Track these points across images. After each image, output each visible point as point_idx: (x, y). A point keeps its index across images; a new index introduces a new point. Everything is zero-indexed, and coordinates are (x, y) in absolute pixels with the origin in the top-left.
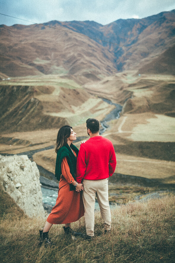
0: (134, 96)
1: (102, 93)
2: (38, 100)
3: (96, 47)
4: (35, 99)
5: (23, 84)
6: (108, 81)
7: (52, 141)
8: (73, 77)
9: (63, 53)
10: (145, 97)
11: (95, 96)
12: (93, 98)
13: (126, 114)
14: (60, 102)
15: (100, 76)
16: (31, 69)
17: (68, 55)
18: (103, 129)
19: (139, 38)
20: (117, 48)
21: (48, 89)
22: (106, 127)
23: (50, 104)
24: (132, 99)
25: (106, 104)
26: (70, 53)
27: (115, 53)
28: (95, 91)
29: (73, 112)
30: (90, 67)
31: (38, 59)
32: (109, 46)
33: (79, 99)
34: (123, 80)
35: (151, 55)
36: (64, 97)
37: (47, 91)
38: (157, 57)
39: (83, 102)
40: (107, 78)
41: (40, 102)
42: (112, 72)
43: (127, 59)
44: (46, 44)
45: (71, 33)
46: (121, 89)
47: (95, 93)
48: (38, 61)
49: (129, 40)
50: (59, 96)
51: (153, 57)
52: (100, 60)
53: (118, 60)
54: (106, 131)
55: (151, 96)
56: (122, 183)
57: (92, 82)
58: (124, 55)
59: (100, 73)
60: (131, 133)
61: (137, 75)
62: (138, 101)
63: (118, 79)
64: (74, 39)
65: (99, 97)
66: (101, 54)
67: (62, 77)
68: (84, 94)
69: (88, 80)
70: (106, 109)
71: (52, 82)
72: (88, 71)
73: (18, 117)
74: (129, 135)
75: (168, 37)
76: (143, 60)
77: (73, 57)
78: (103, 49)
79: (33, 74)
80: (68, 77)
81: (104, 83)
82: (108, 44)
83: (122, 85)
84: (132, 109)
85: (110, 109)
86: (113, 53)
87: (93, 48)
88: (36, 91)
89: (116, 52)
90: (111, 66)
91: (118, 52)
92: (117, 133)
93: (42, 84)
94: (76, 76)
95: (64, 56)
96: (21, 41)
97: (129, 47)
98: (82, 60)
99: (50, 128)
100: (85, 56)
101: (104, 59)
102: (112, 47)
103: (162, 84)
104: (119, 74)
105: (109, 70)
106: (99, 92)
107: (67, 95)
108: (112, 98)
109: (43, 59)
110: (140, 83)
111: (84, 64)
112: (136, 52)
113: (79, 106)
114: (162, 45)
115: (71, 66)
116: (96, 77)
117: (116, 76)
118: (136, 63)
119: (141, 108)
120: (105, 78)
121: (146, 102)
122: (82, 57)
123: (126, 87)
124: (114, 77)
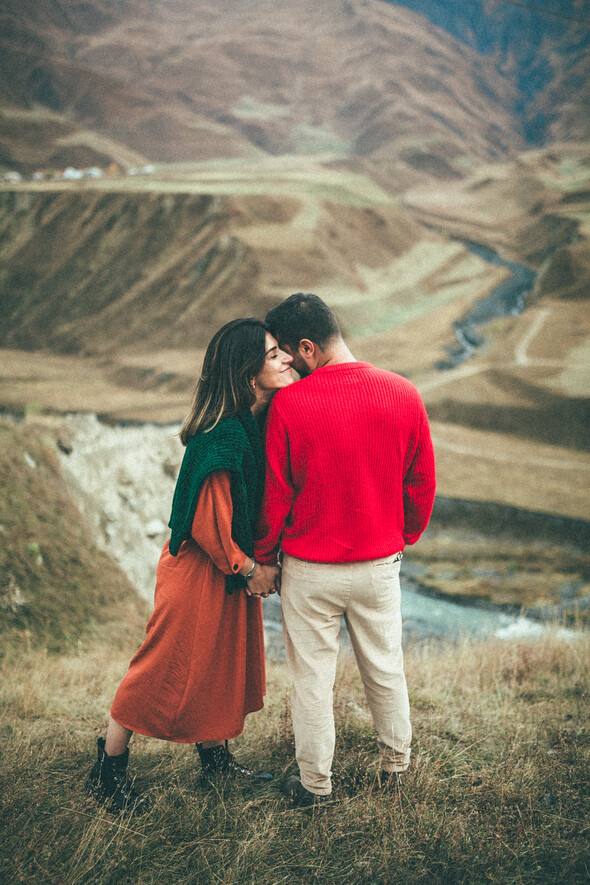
0: (581, 237)
1: (467, 223)
2: (244, 244)
3: (455, 57)
4: (235, 240)
5: (197, 189)
6: (487, 182)
8: (368, 163)
9: (337, 78)
11: (440, 233)
12: (433, 240)
13: (546, 301)
14: (315, 253)
15: (461, 163)
16: (223, 137)
17: (353, 89)
20: (531, 59)
21: (277, 206)
23: (283, 258)
24: (575, 248)
25: (476, 265)
26: (358, 78)
27: (522, 79)
28: (442, 218)
29: (362, 287)
30: (428, 130)
31: (247, 100)
32: (498, 54)
33: (384, 242)
34: (545, 177)
36: (333, 236)
37: (276, 212)
39: (399, 257)
40: (484, 171)
41: (249, 250)
42: (505, 149)
43: (563, 102)
44: (275, 45)
45: (366, 5)
46: (536, 210)
47: (442, 223)
48: (248, 108)
50: (316, 233)
52: (467, 104)
53: (529, 106)
54: (472, 356)
56: (518, 536)
57: (432, 182)
58: (555, 84)
59: (463, 153)
63: (527, 175)
64: (375, 26)
65: (455, 238)
66: (470, 80)
67: (328, 166)
68: (404, 227)
69: (418, 174)
70: (477, 283)
71: (295, 181)
72: (419, 143)
73: (177, 300)
74: (554, 373)
77: (371, 94)
79: (226, 153)
80: (350, 165)
81: (477, 187)
82: (497, 45)
83: (540, 196)
84: (573, 282)
85: (489, 283)
86: (514, 79)
87: (439, 61)
88: (238, 214)
89: (527, 72)
90: (504, 128)
91: (535, 72)
92: (510, 365)
93: (258, 189)
94: (376, 162)
95: (336, 90)
96: (191, 38)
97: (574, 55)
98: (400, 106)
100: (411, 90)
101: (481, 100)
102: (510, 56)
104: (531, 156)
105: (497, 143)
106: (454, 219)
107: (341, 229)
108: (499, 243)
109: (266, 100)
111: (408, 118)
113: (382, 266)
115: (360, 126)
116: (447, 167)
117: (519, 165)
120: (479, 170)
122: (402, 92)
123: (552, 205)
124: (514, 165)
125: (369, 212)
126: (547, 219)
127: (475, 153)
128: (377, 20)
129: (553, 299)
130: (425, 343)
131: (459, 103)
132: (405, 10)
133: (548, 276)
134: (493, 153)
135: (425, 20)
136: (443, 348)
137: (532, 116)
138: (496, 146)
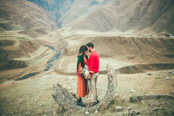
0: (68, 45)
1: (49, 43)
2: (4, 50)
3: (44, 12)
4: (2, 49)
6: (52, 35)
7: (16, 76)
8: (28, 32)
9: (20, 15)
10: (75, 45)
11: (44, 45)
12: (43, 47)
13: (63, 57)
14: (20, 51)
15: (46, 31)
17: (24, 17)
18: (50, 67)
19: (71, 6)
20: (58, 12)
21: (11, 42)
22: (51, 65)
23: (13, 52)
24: (68, 47)
25: (51, 51)
26: (25, 15)
27: (56, 16)
28: (44, 42)
29: (29, 57)
30: (40, 25)
32: (52, 11)
33: (33, 48)
34: (62, 34)
36: (23, 47)
38: (83, 19)
39: (36, 50)
43: (64, 20)
44: (6, 8)
45: (25, 2)
46: (61, 40)
47: (44, 43)
48: (2, 21)
49: (65, 7)
50: (19, 47)
51: (80, 19)
52: (46, 20)
53: (58, 21)
54: (51, 68)
55: (79, 45)
57: (42, 35)
58: (62, 17)
59: (47, 29)
60: (67, 68)
61: (71, 30)
62: (71, 48)
63: (59, 34)
64: (28, 6)
65: (46, 46)
66: (47, 16)
68: (36, 44)
69: (39, 34)
70: (51, 54)
71: (13, 36)
72: (38, 28)
74: (65, 69)
75: (89, 6)
76: (75, 20)
77: (28, 18)
78: (48, 13)
80: (25, 33)
81: (50, 36)
83: (61, 37)
84: (67, 53)
85: (54, 54)
86: (55, 16)
87: (41, 13)
88: (2, 44)
90: (54, 25)
91: (58, 15)
92: (58, 69)
93: (6, 39)
97: (65, 12)
98: (33, 21)
99: (14, 69)
100: (36, 18)
101: (49, 20)
102: (54, 12)
103: (85, 37)
104: (58, 30)
106: (46, 42)
108: (55, 46)
110: (73, 36)
111: (35, 23)
112: (70, 15)
113: (33, 52)
114: (85, 11)
115: (26, 25)
116: (44, 32)
117: (57, 32)
118: (70, 23)
119: (73, 53)
120: (50, 33)
121: (76, 48)
122: (34, 18)
123: (64, 39)
124: (56, 32)
125: (30, 42)
126: (63, 42)
127: (49, 30)
128: (28, 4)
129: (65, 56)
130: (42, 66)
131: (45, 20)
132: (33, 3)
133: (64, 52)
134: (52, 29)
135: (37, 5)
136: (46, 67)
137: (59, 22)
138: (53, 28)
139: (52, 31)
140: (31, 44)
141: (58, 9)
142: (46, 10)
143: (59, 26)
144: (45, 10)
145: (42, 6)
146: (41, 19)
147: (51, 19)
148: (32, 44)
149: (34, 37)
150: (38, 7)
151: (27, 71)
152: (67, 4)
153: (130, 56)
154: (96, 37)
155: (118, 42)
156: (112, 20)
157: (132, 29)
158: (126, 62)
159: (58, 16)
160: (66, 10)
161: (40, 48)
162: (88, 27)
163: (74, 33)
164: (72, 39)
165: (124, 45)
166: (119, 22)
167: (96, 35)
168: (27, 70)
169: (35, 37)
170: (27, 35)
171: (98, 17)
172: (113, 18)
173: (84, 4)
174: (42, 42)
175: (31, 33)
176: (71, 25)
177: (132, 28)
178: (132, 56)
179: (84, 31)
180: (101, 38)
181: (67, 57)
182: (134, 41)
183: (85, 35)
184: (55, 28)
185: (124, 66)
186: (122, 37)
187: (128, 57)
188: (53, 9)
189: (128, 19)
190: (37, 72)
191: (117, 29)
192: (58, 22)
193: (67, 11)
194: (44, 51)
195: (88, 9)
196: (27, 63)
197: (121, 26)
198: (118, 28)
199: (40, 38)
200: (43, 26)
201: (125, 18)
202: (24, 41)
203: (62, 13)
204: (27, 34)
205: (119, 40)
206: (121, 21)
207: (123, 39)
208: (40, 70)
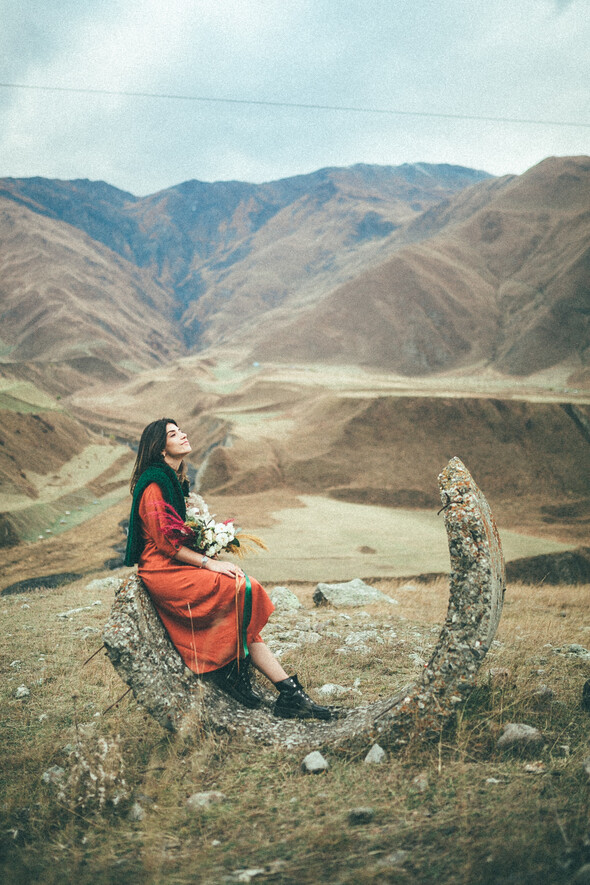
0: (235, 437)
1: (133, 424)
3: (115, 268)
6: (151, 384)
8: (33, 367)
10: (268, 441)
11: (107, 436)
12: (101, 443)
13: (206, 497)
15: (125, 365)
17: (17, 292)
19: (253, 243)
20: (184, 273)
24: (229, 447)
26: (20, 284)
27: (179, 290)
28: (109, 420)
29: (32, 493)
30: (94, 334)
32: (155, 266)
33: (53, 447)
34: (203, 381)
35: (293, 301)
38: (311, 307)
39: (68, 459)
40: (147, 375)
43: (215, 312)
45: (25, 217)
46: (196, 411)
47: (110, 425)
49: (222, 247)
51: (300, 306)
52: (127, 310)
53: (186, 314)
55: (288, 437)
57: (99, 384)
58: (208, 294)
59: (127, 357)
61: (249, 362)
62: (244, 455)
63: (186, 379)
64: (36, 236)
65: (122, 440)
66: (131, 290)
68: (72, 432)
69: (85, 378)
72: (83, 347)
75: (346, 243)
76: (268, 315)
77: (34, 300)
78: (136, 276)
80: (17, 370)
81: (140, 390)
82: (153, 258)
83: (200, 397)
84: (228, 479)
86: (172, 290)
87: (101, 272)
89: (181, 284)
90: (165, 333)
91: (187, 285)
94: (41, 365)
97: (223, 271)
98: (63, 312)
100: (74, 298)
101: (141, 308)
102: (166, 269)
103: (322, 397)
104: (189, 362)
105: (159, 346)
106: (122, 422)
107: (9, 435)
110: (257, 391)
111: (72, 324)
112: (245, 288)
113: (51, 470)
114: (325, 268)
115: (24, 330)
116: (113, 370)
117: (179, 368)
118: (246, 324)
119: (255, 477)
120: (143, 373)
121: (271, 456)
122: (65, 299)
123: (210, 407)
124: (174, 368)
125: (36, 417)
126: (205, 419)
127: (139, 357)
128: (38, 231)
129: (212, 495)
130: (96, 543)
131: (121, 311)
132: (64, 224)
133: (206, 473)
134: (155, 357)
135: (84, 234)
136: (114, 547)
137: (190, 321)
138: (158, 351)
139: (154, 366)
140: (42, 426)
141: (188, 258)
142: (126, 257)
143: (191, 338)
144: (120, 258)
145: (108, 241)
146: (99, 303)
147: (150, 302)
148: (49, 428)
149: (61, 392)
150: (87, 243)
151: (19, 567)
152: (235, 230)
153: (555, 503)
154: (377, 402)
155: (491, 426)
156: (464, 312)
157: (565, 362)
158: (534, 532)
159: (187, 290)
160: (229, 263)
161: (88, 451)
162: (339, 350)
163: (265, 378)
164: (253, 407)
165: (523, 445)
166: (500, 324)
167: (379, 390)
168: (15, 562)
169: (67, 394)
170: (28, 385)
171: (391, 298)
172: (464, 303)
173: (319, 232)
174: (100, 417)
175: (48, 372)
176: (250, 336)
177: (564, 358)
178: (566, 501)
179: (317, 367)
180: (402, 404)
181: (226, 499)
182: (579, 424)
183: (322, 389)
184: (167, 352)
185: (523, 555)
186: (513, 403)
187: (544, 509)
188: (160, 253)
189: (544, 310)
190: (69, 571)
191: (486, 361)
192: (186, 319)
193: (233, 267)
194: (106, 467)
195: (340, 258)
196: (20, 526)
197: (508, 344)
198: (492, 355)
199: (89, 399)
200: (107, 338)
201: (533, 303)
202: (9, 414)
203: (206, 274)
204: (27, 379)
205: (496, 416)
206: (508, 319)
207: (518, 412)
208: (82, 565)
